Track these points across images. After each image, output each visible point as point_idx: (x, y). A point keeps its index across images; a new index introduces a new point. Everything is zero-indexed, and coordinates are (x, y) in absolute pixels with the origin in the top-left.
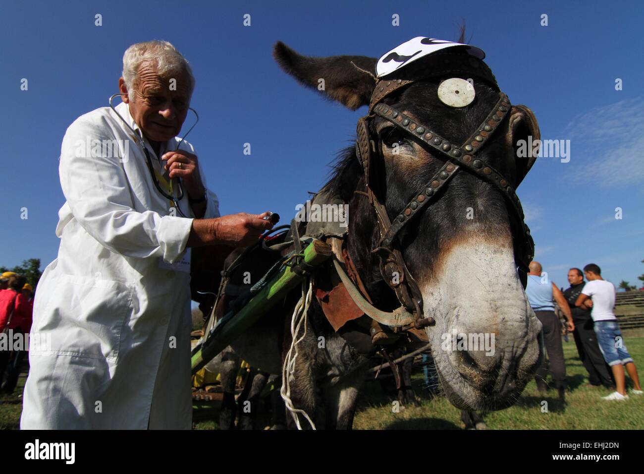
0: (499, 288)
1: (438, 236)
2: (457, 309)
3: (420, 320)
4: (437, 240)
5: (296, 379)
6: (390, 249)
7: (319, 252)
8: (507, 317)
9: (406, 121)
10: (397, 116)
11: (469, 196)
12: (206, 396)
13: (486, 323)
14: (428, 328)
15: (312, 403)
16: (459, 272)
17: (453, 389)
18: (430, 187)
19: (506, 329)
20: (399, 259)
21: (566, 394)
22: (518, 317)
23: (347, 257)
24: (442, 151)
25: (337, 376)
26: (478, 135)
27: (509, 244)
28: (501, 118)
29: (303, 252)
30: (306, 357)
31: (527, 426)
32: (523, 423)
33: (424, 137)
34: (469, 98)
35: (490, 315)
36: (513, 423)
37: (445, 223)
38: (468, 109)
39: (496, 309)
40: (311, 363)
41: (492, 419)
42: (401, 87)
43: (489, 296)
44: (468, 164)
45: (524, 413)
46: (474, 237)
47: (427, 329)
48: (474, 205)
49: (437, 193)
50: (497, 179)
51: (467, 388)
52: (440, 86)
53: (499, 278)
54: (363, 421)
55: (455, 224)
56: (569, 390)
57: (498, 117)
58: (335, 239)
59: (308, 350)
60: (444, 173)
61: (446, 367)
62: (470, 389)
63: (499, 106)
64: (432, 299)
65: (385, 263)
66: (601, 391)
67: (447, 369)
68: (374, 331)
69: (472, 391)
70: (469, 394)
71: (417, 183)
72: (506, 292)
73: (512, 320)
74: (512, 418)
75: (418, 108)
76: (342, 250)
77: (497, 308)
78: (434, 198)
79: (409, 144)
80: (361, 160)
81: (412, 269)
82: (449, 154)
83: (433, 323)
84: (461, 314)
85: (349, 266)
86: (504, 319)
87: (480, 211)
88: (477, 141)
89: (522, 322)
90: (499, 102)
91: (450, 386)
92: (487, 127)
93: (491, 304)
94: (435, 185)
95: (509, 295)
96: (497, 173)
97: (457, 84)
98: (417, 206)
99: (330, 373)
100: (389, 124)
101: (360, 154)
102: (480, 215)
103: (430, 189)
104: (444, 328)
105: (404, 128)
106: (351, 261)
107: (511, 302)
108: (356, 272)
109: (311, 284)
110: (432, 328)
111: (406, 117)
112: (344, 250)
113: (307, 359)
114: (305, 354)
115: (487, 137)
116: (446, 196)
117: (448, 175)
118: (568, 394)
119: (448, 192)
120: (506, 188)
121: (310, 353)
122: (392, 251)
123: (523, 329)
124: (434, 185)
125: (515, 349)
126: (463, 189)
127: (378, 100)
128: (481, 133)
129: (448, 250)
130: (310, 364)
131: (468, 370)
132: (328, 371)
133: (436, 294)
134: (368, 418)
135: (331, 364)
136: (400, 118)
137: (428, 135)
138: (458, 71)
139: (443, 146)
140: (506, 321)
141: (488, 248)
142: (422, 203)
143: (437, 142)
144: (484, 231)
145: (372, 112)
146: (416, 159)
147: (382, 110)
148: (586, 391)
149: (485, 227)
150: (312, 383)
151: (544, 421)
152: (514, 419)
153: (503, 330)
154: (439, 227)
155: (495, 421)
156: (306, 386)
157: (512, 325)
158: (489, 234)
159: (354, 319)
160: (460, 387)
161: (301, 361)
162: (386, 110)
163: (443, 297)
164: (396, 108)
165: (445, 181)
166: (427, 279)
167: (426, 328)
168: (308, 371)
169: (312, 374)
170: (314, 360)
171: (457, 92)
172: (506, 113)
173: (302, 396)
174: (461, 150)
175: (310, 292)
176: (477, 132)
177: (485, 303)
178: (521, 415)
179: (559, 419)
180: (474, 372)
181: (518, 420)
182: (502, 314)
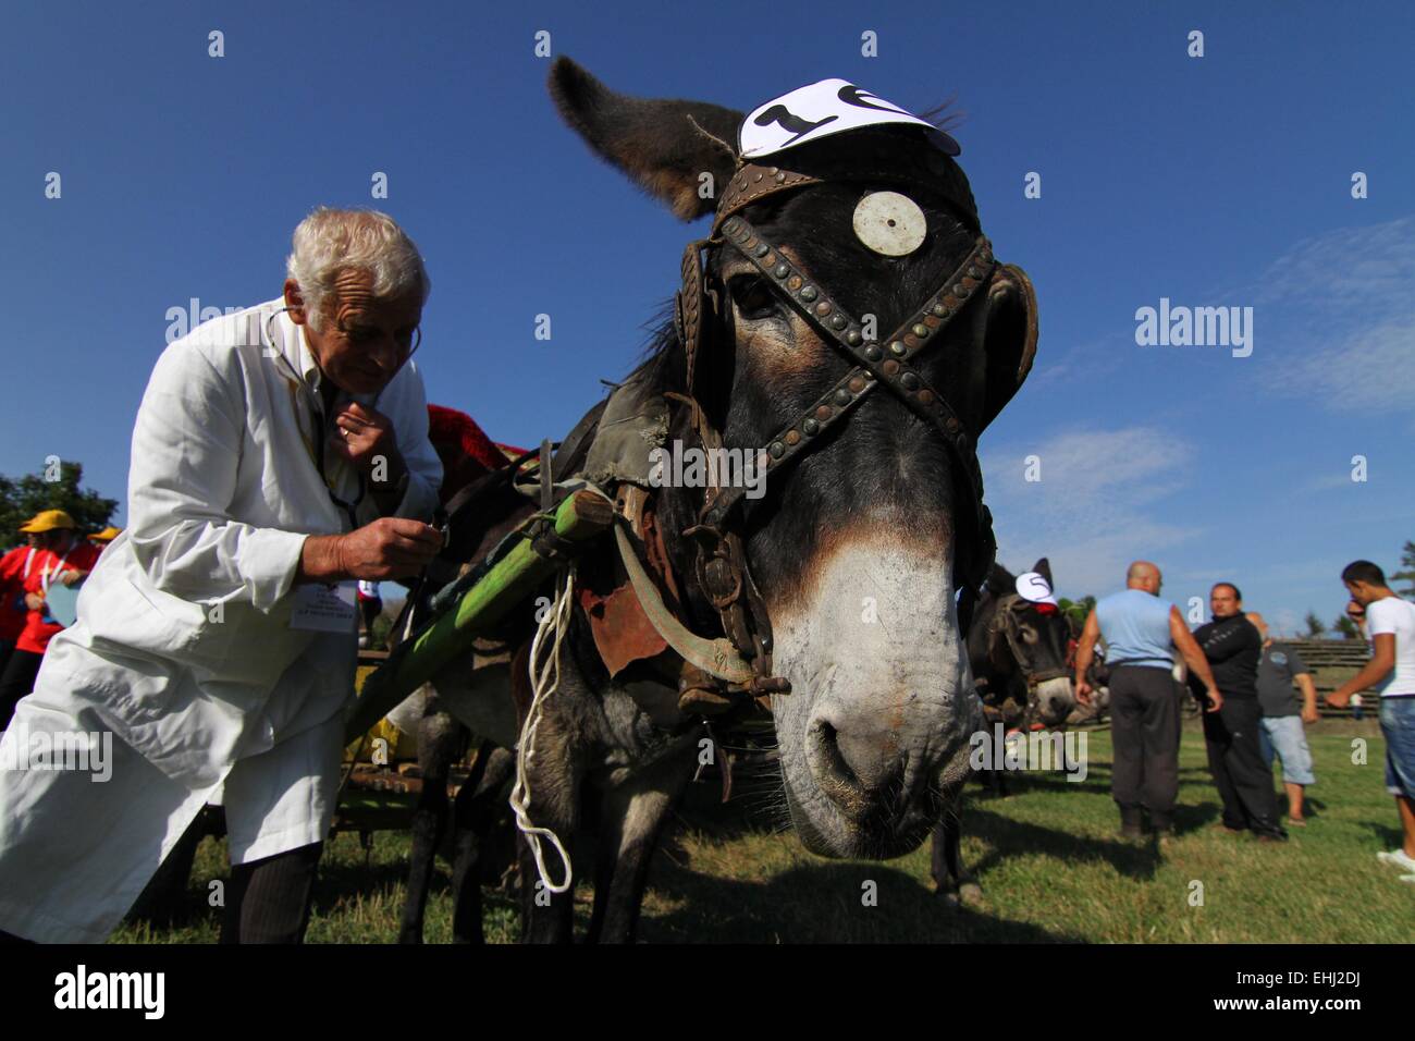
0: (914, 636)
1: (816, 519)
2: (832, 670)
3: (763, 679)
4: (813, 526)
5: (537, 765)
6: (720, 531)
7: (584, 515)
8: (921, 694)
9: (783, 268)
10: (765, 254)
11: (885, 447)
12: (397, 782)
13: (882, 702)
14: (777, 695)
15: (566, 816)
16: (844, 595)
17: (808, 817)
18: (812, 417)
19: (916, 717)
20: (735, 553)
21: (1163, 842)
22: (941, 694)
23: (653, 531)
24: (845, 343)
25: (623, 766)
26: (920, 323)
27: (945, 554)
28: (970, 293)
29: (554, 512)
30: (560, 725)
31: (1064, 898)
32: (1057, 892)
33: (815, 309)
34: (913, 241)
35: (891, 688)
36: (1037, 889)
37: (834, 495)
38: (910, 264)
39: (902, 677)
40: (572, 737)
41: (997, 879)
42: (781, 191)
43: (893, 651)
44: (891, 378)
45: (1065, 872)
46: (884, 533)
47: (774, 699)
48: (892, 467)
49: (825, 431)
50: (941, 416)
51: (835, 817)
52: (860, 205)
53: (916, 619)
54: (729, 858)
55: (851, 501)
56: (1171, 835)
57: (964, 289)
58: (634, 488)
59: (566, 712)
60: (842, 393)
61: (801, 776)
62: (840, 820)
63: (970, 266)
64: (790, 640)
65: (710, 558)
66: (1242, 841)
67: (802, 780)
68: (684, 685)
69: (843, 823)
70: (838, 827)
71: (789, 405)
72: (925, 646)
73: (930, 701)
74: (1039, 879)
75: (810, 244)
76: (644, 513)
77: (904, 676)
78: (820, 441)
79: (785, 319)
80: (683, 336)
81: (758, 575)
82: (857, 351)
83: (786, 689)
84: (839, 680)
85: (651, 549)
86: (914, 697)
87: (900, 482)
88: (916, 335)
89: (946, 704)
90: (971, 256)
91: (803, 810)
92: (939, 309)
93: (894, 667)
94: (824, 414)
95: (928, 652)
96: (943, 403)
97: (893, 206)
98: (783, 452)
99: (610, 759)
100: (748, 268)
101: (682, 323)
102: (900, 491)
103: (812, 421)
104: (806, 700)
105: (777, 282)
106: (659, 538)
107: (929, 666)
108: (666, 562)
109: (570, 578)
110: (783, 697)
111: (784, 260)
112: (648, 515)
113: (563, 728)
114: (560, 719)
115: (937, 329)
116: (843, 439)
117: (851, 398)
118: (1169, 843)
119: (847, 432)
120: (956, 435)
121: (571, 718)
122: (724, 535)
123: (948, 718)
124: (822, 414)
125: (928, 753)
126: (874, 432)
127: (733, 208)
128: (926, 319)
129: (832, 549)
130: (569, 740)
131: (840, 786)
132: (606, 757)
133: (799, 631)
134: (741, 853)
135: (612, 742)
136: (770, 258)
137: (823, 306)
138: (901, 176)
139: (848, 333)
140: (918, 702)
141: (905, 557)
142: (794, 448)
143: (838, 324)
144: (902, 523)
145: (718, 234)
146: (795, 353)
147: (739, 232)
148: (1210, 838)
149: (906, 515)
150: (569, 776)
151: (1103, 891)
152: (1042, 882)
153: (909, 718)
154: (821, 500)
155: (1002, 883)
156: (557, 781)
157: (928, 710)
158: (910, 528)
159: (645, 657)
160: (822, 815)
161: (550, 731)
162: (746, 236)
163: (811, 640)
164: (767, 236)
165: (842, 410)
166: (787, 600)
167: (771, 695)
168: (564, 752)
169: (572, 760)
170: (577, 733)
171: (892, 223)
172: (980, 282)
173: (547, 800)
174: (882, 347)
175: (568, 594)
176: (919, 316)
177: (883, 665)
178: (1059, 875)
179: (1135, 891)
180: (850, 790)
181: (1049, 884)
182: (912, 687)
